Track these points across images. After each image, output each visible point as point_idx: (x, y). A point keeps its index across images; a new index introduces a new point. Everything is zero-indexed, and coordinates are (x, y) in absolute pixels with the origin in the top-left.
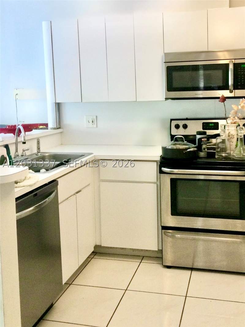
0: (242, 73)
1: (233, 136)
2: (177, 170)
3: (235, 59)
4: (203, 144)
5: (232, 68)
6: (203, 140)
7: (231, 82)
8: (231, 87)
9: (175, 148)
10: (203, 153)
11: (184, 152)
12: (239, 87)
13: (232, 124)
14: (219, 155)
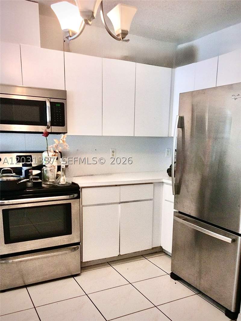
0: (57, 111)
1: (55, 167)
2: (7, 201)
3: (50, 98)
4: (30, 175)
5: (49, 106)
6: (30, 171)
7: (49, 119)
8: (49, 124)
9: (5, 180)
10: (30, 183)
11: (18, 183)
12: (55, 124)
13: (53, 156)
14: (45, 183)
